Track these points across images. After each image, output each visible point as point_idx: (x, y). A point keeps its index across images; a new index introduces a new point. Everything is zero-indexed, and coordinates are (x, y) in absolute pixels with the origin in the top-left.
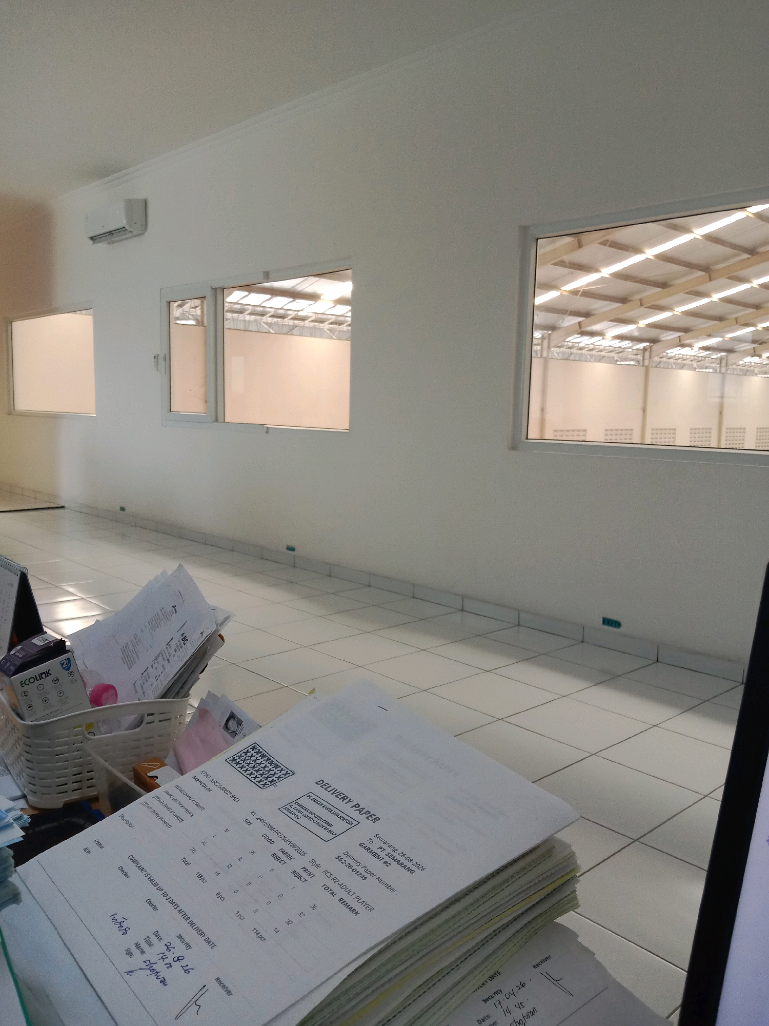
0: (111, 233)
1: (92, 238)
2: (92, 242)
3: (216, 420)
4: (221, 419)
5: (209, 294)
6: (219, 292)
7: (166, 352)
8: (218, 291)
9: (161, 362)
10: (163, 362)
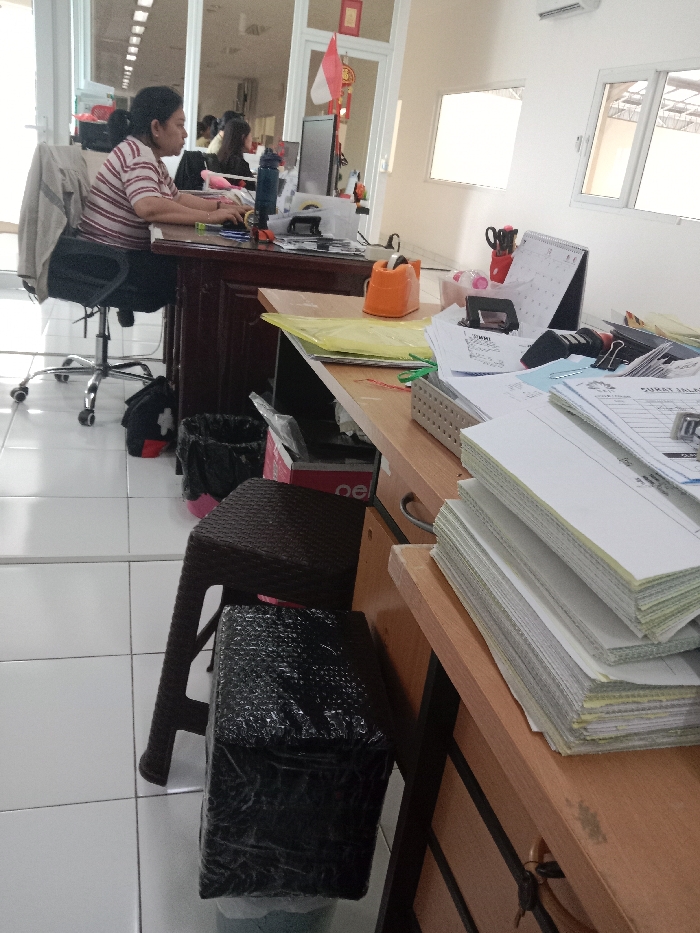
0: (563, 10)
1: (541, 15)
2: (539, 18)
3: (627, 206)
4: (631, 204)
5: (652, 75)
6: (660, 76)
7: (590, 133)
8: (662, 74)
9: (584, 145)
10: (585, 144)
